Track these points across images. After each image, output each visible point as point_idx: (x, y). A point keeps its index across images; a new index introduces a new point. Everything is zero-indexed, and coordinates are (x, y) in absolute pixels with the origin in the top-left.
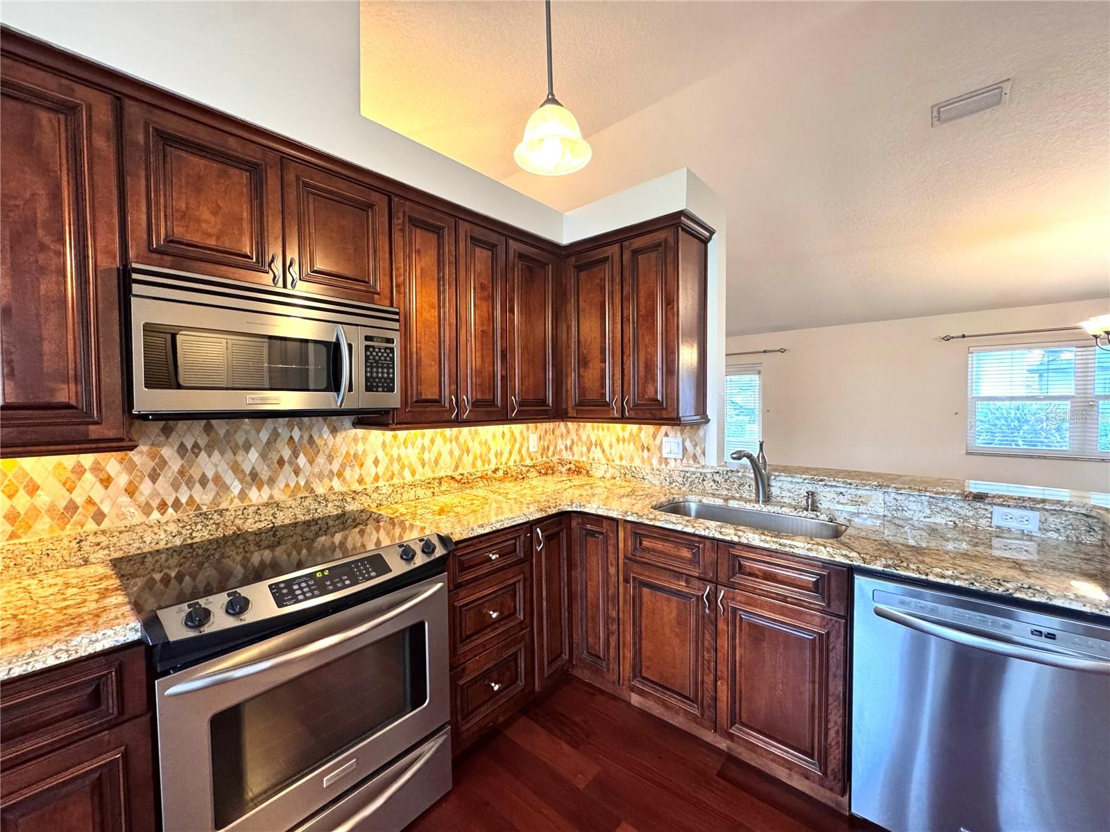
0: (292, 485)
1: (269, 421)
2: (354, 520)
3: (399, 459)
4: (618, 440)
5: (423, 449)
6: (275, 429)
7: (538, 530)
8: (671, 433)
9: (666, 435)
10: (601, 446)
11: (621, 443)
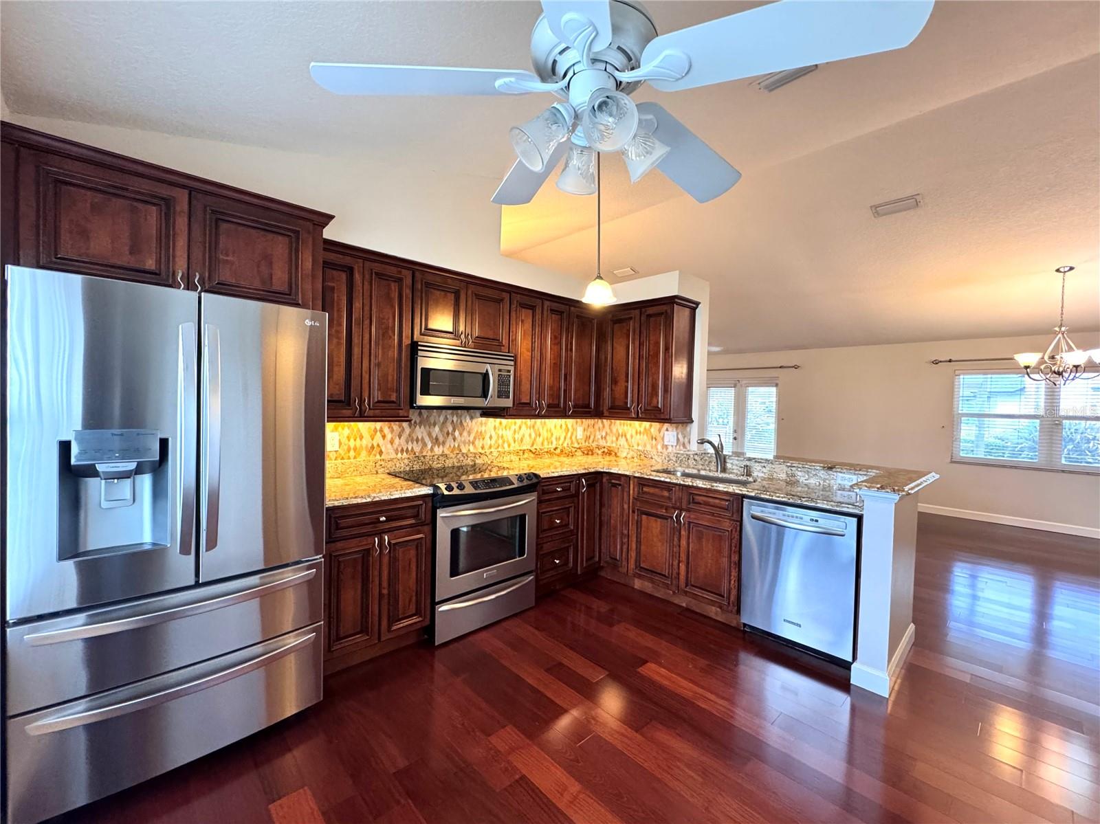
0: (452, 446)
1: (444, 411)
2: (479, 469)
3: (502, 437)
4: (637, 433)
5: (515, 431)
6: (446, 416)
7: (583, 480)
8: (670, 429)
9: (667, 430)
10: (625, 436)
11: (638, 435)
